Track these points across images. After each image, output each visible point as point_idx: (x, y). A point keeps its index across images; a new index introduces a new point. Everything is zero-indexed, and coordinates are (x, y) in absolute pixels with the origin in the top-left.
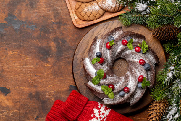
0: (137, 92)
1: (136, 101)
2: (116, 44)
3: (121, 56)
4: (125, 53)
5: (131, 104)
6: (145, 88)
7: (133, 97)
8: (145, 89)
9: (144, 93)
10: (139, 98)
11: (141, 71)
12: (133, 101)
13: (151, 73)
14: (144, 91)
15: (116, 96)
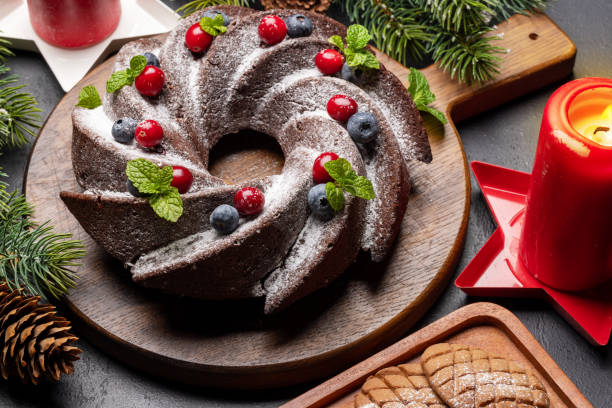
0: (303, 241)
1: (295, 281)
2: (233, 33)
3: (256, 122)
4: (272, 90)
5: (269, 303)
6: (341, 211)
7: (283, 266)
8: (345, 217)
9: (333, 234)
10: (307, 265)
11: (332, 145)
12: (277, 287)
13: (382, 169)
14: (338, 226)
15: (197, 240)
